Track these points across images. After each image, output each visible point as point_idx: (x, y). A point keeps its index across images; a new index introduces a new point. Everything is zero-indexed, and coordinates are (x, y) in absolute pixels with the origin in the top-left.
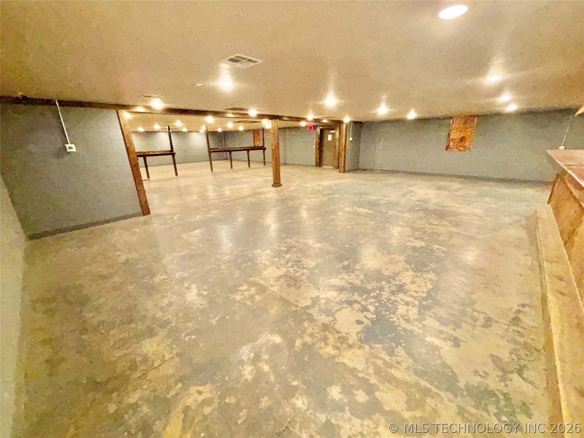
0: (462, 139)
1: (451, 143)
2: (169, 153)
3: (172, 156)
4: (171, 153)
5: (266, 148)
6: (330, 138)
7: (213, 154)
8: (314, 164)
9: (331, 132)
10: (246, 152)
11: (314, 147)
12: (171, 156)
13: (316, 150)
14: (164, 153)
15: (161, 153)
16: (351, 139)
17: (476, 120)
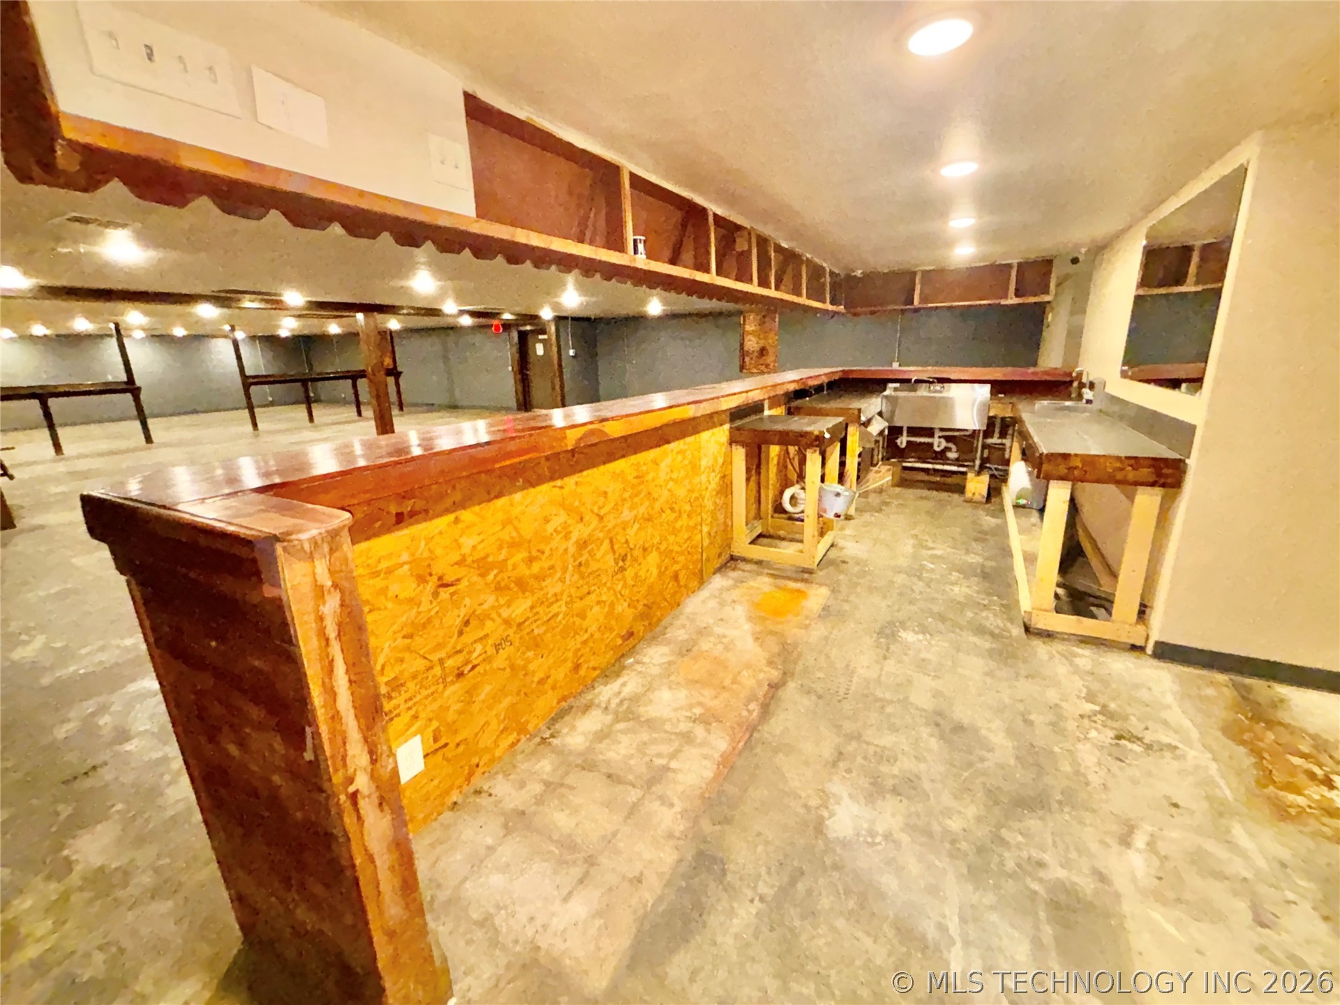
0: (763, 352)
1: (747, 359)
2: (124, 386)
3: (133, 395)
4: (130, 386)
5: (401, 373)
6: (540, 350)
7: (253, 389)
8: (513, 404)
9: (541, 337)
10: (349, 382)
11: (510, 368)
12: (129, 396)
13: (515, 374)
14: (105, 388)
15: (98, 388)
16: (572, 352)
17: (777, 320)
